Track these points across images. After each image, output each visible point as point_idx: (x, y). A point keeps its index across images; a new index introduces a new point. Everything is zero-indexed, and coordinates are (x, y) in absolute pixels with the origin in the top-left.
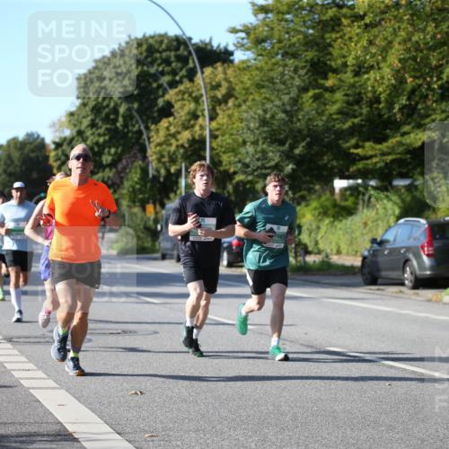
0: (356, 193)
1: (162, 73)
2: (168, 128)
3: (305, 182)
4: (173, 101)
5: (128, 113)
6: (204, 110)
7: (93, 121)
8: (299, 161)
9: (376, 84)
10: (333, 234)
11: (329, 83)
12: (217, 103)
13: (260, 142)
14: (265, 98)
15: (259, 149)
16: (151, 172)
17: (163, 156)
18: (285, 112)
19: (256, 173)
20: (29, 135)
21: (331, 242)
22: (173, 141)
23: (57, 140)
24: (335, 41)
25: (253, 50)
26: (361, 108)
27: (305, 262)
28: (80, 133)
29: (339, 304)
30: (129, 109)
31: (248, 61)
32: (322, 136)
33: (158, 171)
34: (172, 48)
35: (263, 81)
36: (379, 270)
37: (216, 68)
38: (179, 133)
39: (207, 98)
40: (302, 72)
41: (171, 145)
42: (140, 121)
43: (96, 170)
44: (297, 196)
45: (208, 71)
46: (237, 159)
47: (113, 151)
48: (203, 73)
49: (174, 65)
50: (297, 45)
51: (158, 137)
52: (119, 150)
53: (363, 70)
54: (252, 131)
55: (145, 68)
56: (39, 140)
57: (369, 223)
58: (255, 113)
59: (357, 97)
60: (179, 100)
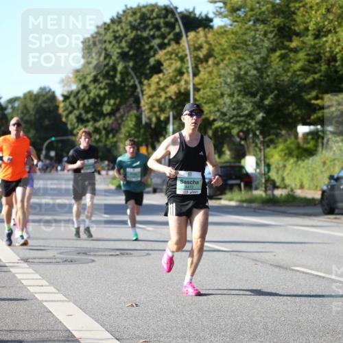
0: (316, 137)
1: (153, 37)
2: (158, 83)
3: (273, 128)
4: (162, 60)
5: (124, 70)
6: (188, 68)
7: (95, 77)
8: (268, 111)
9: (333, 46)
10: (298, 171)
11: (293, 45)
12: (199, 61)
13: (236, 95)
14: (240, 58)
15: (234, 100)
16: (144, 120)
17: (153, 106)
18: (257, 69)
19: (232, 121)
20: (42, 89)
21: (295, 179)
22: (162, 94)
23: (66, 93)
24: (298, 9)
25: (230, 18)
26: (321, 66)
27: (274, 195)
28: (85, 87)
29: (303, 231)
30: (126, 67)
31: (225, 26)
32: (288, 90)
33: (150, 119)
34: (162, 16)
35: (238, 43)
36: (336, 202)
37: (198, 33)
38: (167, 87)
39: (191, 58)
40: (271, 36)
41: (160, 97)
42: (135, 78)
43: (98, 118)
44: (267, 139)
45: (192, 35)
46: (216, 109)
47: (112, 102)
48: (187, 36)
49: (163, 30)
50: (266, 13)
51: (150, 90)
52: (117, 101)
53: (322, 34)
54: (228, 85)
55: (139, 33)
56: (50, 93)
57: (328, 162)
58: (231, 70)
59: (316, 57)
60: (167, 59)
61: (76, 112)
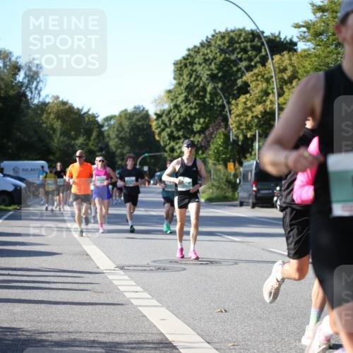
1: (241, 60)
2: (245, 103)
4: (249, 81)
5: (213, 91)
6: (274, 88)
7: (186, 97)
12: (284, 82)
16: (232, 137)
20: (137, 108)
22: (249, 113)
23: (158, 112)
25: (313, 42)
28: (176, 106)
30: (215, 88)
31: (308, 50)
33: (237, 136)
34: (249, 40)
35: (320, 66)
37: (283, 56)
38: (254, 106)
39: (276, 79)
41: (247, 116)
42: (223, 98)
43: (189, 136)
45: (277, 57)
47: (202, 120)
48: (272, 59)
49: (250, 53)
51: (237, 109)
52: (207, 120)
55: (227, 56)
56: (144, 112)
60: (254, 81)
61: (168, 130)
